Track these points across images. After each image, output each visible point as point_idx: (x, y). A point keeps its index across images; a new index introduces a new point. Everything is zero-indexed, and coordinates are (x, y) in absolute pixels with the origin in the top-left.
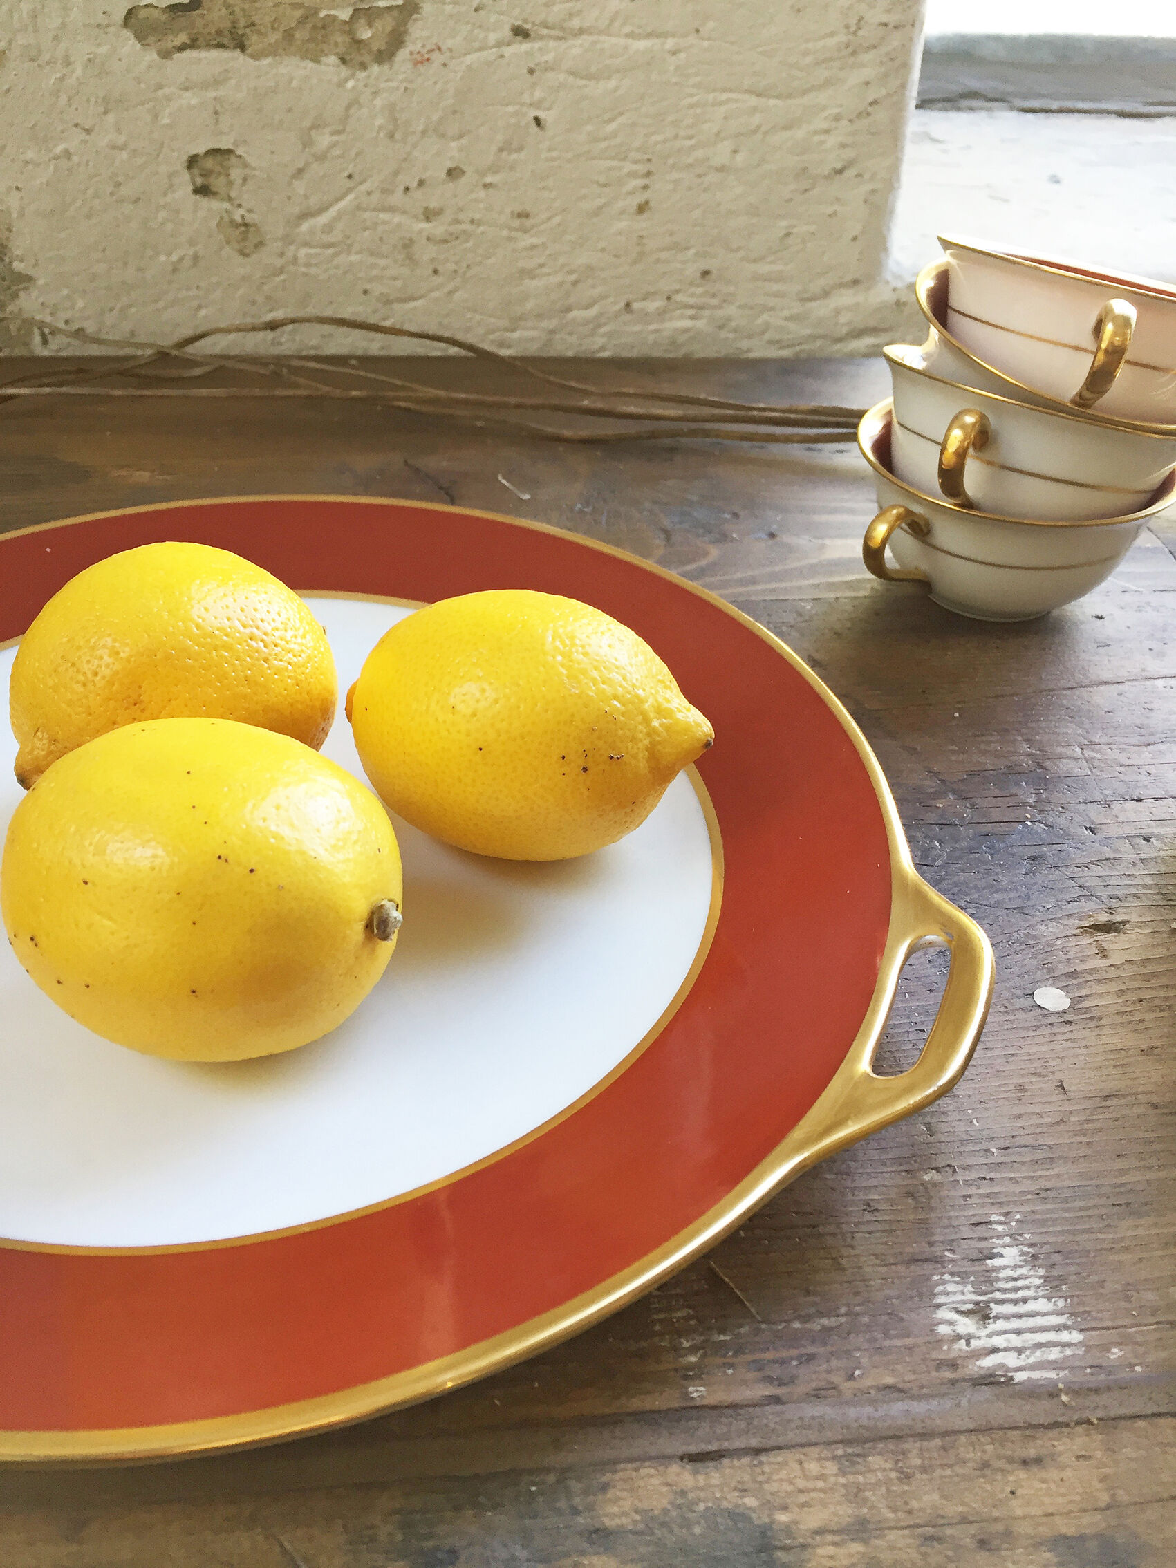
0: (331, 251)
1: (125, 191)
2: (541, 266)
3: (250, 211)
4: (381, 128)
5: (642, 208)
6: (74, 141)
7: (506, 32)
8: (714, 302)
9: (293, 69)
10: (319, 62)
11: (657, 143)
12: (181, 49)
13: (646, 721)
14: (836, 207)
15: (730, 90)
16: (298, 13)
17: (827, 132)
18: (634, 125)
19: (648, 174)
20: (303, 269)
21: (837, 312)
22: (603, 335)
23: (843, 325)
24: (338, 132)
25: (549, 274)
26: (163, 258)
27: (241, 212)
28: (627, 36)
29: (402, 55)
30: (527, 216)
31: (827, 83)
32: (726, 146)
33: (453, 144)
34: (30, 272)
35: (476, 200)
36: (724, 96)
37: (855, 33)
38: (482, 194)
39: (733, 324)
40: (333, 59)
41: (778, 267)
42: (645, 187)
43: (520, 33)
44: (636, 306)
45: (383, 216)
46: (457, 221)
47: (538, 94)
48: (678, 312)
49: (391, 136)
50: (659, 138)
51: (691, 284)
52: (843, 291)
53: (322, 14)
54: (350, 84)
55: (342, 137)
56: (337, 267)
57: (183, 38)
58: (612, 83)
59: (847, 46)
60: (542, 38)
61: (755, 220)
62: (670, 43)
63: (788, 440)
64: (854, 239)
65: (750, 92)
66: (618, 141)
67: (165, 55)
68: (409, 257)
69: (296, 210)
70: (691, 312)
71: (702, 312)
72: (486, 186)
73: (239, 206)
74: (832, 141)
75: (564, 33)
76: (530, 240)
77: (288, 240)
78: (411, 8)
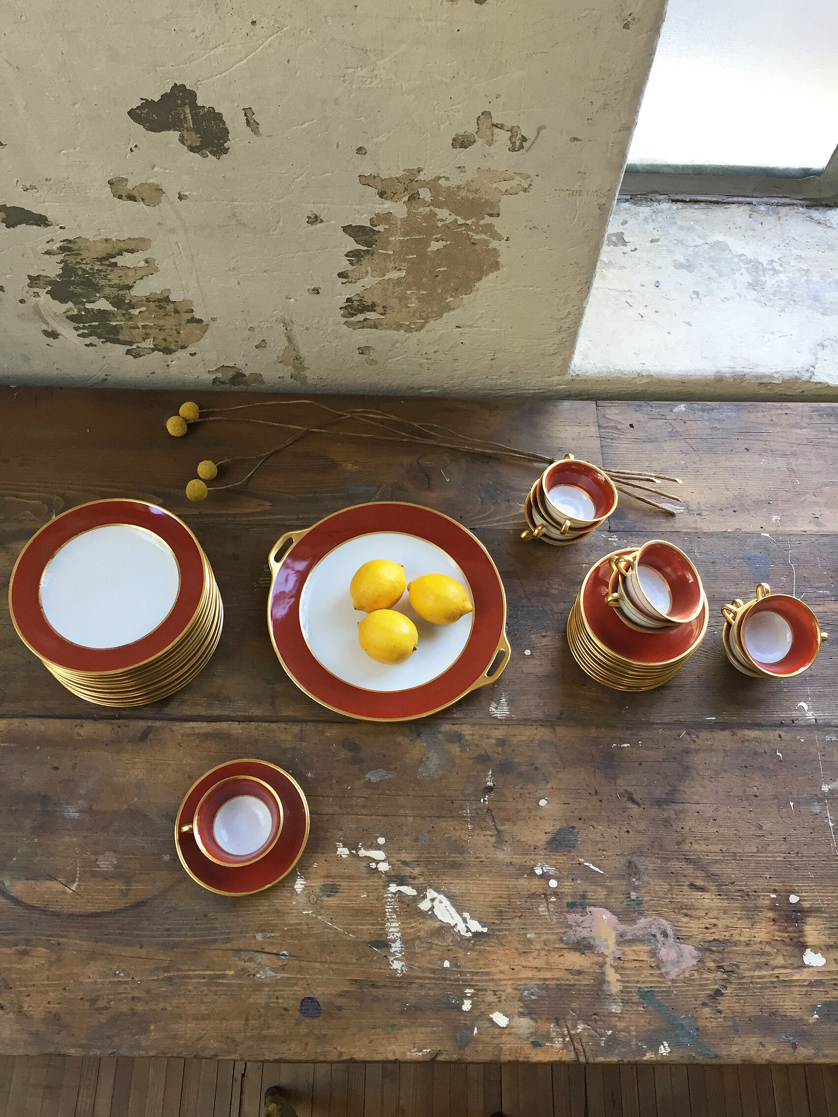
0: (397, 365)
1: (339, 353)
2: (461, 369)
3: (375, 357)
4: (415, 343)
5: (492, 359)
6: (326, 344)
7: (455, 327)
8: (514, 377)
9: (390, 332)
10: (398, 331)
12: (359, 328)
14: (553, 361)
16: (394, 323)
17: (550, 347)
18: (491, 344)
20: (389, 368)
21: (553, 380)
23: (555, 383)
26: (347, 365)
27: (372, 358)
28: (490, 328)
29: (423, 330)
30: (457, 360)
31: (551, 338)
32: (519, 348)
33: (436, 346)
34: (309, 367)
35: (442, 357)
36: (519, 340)
39: (520, 382)
40: (403, 331)
41: (535, 371)
42: (494, 355)
43: (458, 327)
44: (489, 377)
45: (413, 359)
46: (436, 360)
47: (463, 338)
48: (502, 379)
49: (418, 345)
50: (499, 346)
51: (507, 374)
52: (555, 377)
53: (401, 323)
54: (407, 335)
55: (404, 345)
56: (398, 368)
57: (360, 326)
58: (485, 336)
60: (465, 328)
61: (527, 362)
62: (503, 330)
64: (559, 366)
65: (527, 339)
66: (486, 347)
67: (355, 329)
68: (421, 367)
69: (388, 357)
70: (507, 379)
71: (510, 379)
72: (445, 354)
73: (372, 356)
75: (471, 327)
76: (458, 364)
77: (385, 363)
78: (427, 322)
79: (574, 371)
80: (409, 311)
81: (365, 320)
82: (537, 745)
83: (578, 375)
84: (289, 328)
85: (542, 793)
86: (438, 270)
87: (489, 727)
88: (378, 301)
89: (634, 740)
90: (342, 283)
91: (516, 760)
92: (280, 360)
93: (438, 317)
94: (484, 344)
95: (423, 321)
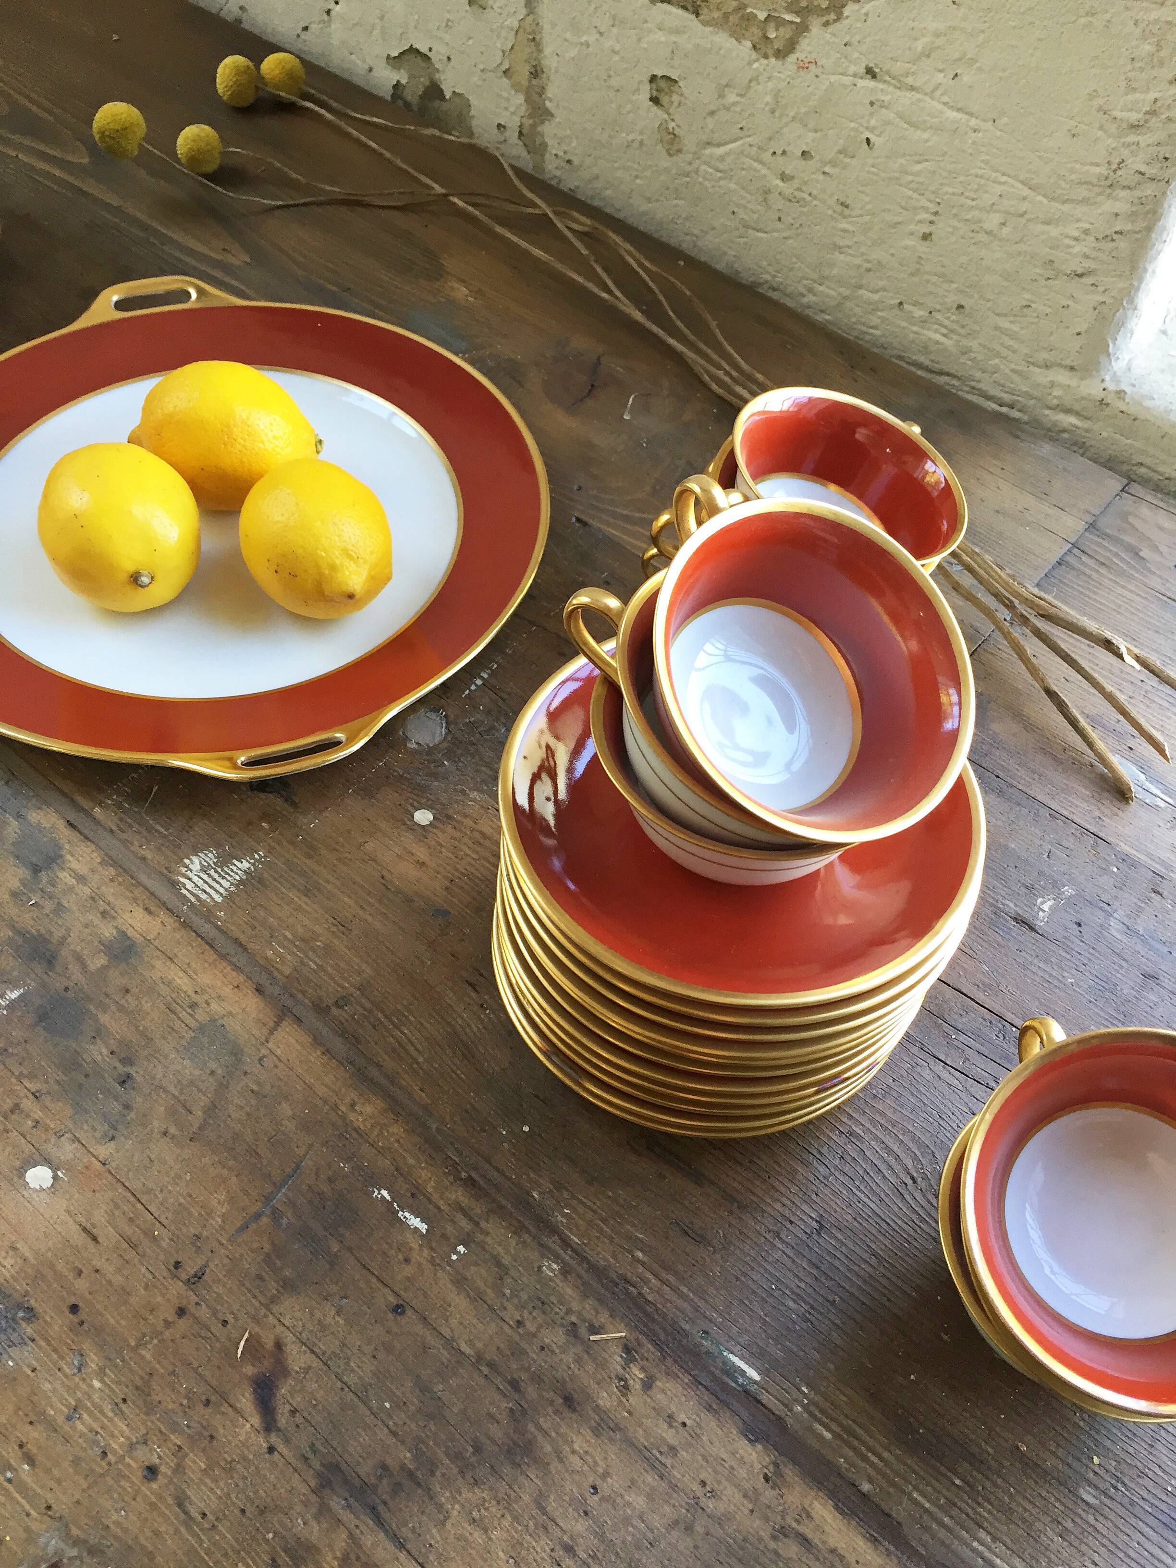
0: (719, 174)
1: (612, 82)
2: (849, 247)
3: (678, 126)
4: (767, 104)
5: (926, 237)
6: (592, 37)
7: (862, 69)
8: (963, 331)
9: (722, 39)
10: (740, 42)
11: (947, 193)
14: (1070, 303)
15: (1009, 176)
16: (735, 4)
17: (1076, 239)
18: (934, 172)
19: (936, 213)
20: (701, 179)
21: (1053, 384)
22: (880, 317)
23: (1055, 397)
24: (741, 96)
25: (852, 255)
26: (624, 135)
27: (673, 124)
28: (945, 104)
29: (792, 58)
30: (847, 207)
31: (1085, 201)
32: (997, 218)
33: (810, 134)
34: (553, 111)
35: (817, 181)
36: (1004, 179)
37: (1115, 171)
38: (821, 177)
39: (973, 355)
40: (749, 44)
41: (1015, 328)
42: (931, 222)
43: (871, 73)
44: (906, 306)
45: (756, 165)
46: (799, 189)
47: (873, 122)
48: (935, 326)
49: (773, 112)
50: (951, 190)
51: (949, 310)
52: (1062, 370)
53: (749, 10)
54: (756, 65)
55: (743, 100)
56: (720, 187)
58: (926, 136)
59: (1107, 178)
60: (885, 82)
61: (1006, 284)
64: (1078, 334)
65: (1024, 183)
66: (921, 179)
68: (766, 201)
69: (704, 137)
70: (945, 331)
71: (952, 335)
72: (824, 173)
73: (673, 120)
74: (1078, 249)
75: (900, 84)
76: (844, 225)
77: (697, 155)
78: (802, 29)
79: (1116, 379)
82: (193, 1024)
83: (1120, 394)
85: (67, 1150)
87: (137, 892)
89: (449, 1229)
91: (104, 1018)
92: (506, 66)
93: (832, 16)
94: (918, 167)
95: (798, 20)
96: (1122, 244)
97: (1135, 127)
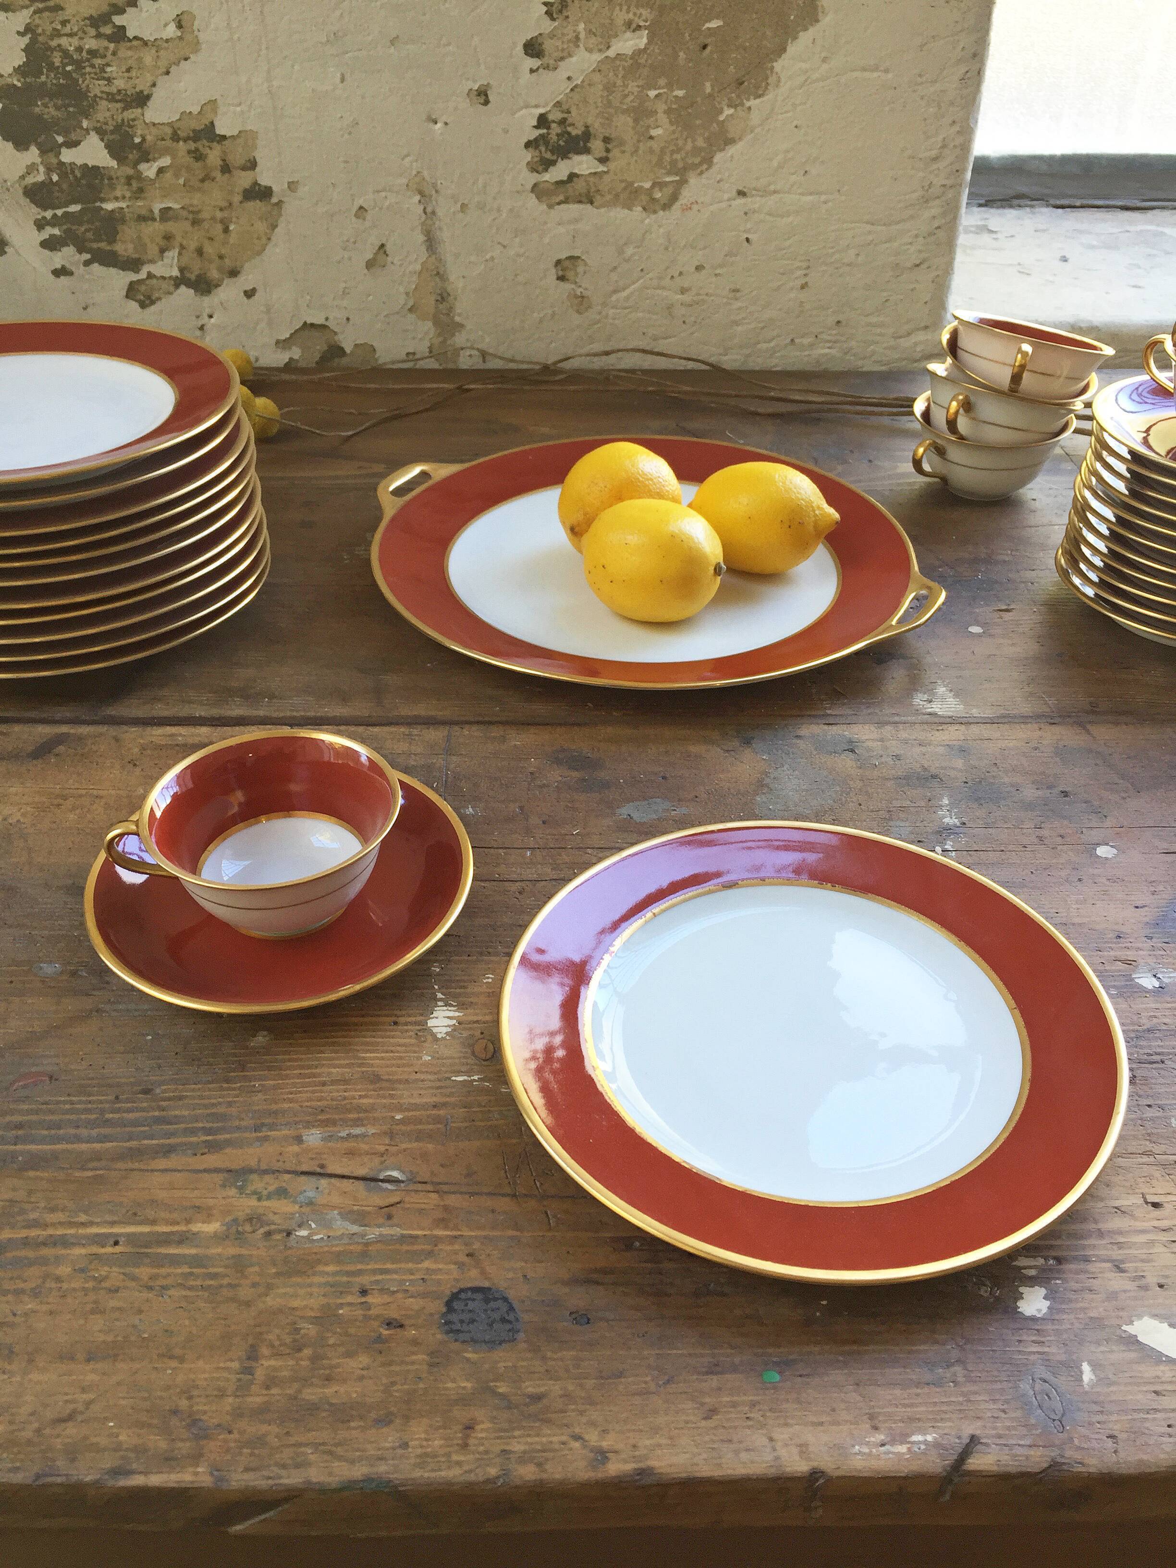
0: (628, 310)
1: (520, 278)
2: (744, 319)
3: (585, 289)
4: (661, 244)
5: (803, 287)
6: (497, 252)
7: (734, 193)
8: (843, 339)
9: (619, 214)
10: (631, 210)
11: (814, 251)
12: (559, 204)
13: (814, 511)
14: (915, 285)
15: (856, 222)
16: (623, 185)
17: (911, 243)
18: (801, 241)
19: (808, 267)
20: (611, 321)
22: (777, 358)
24: (638, 247)
25: (748, 323)
26: (535, 315)
27: (581, 290)
28: (800, 194)
29: (677, 206)
30: (738, 291)
31: (912, 217)
32: (852, 252)
33: (700, 253)
34: (464, 322)
35: (710, 283)
36: (853, 225)
37: (927, 190)
38: (714, 279)
39: (853, 351)
40: (640, 209)
41: (881, 319)
42: (805, 275)
43: (741, 193)
44: (797, 341)
45: (659, 292)
46: (698, 294)
47: (749, 226)
48: (821, 345)
49: (666, 249)
50: (815, 248)
51: (830, 329)
52: (918, 332)
53: (636, 185)
54: (647, 221)
55: (640, 250)
56: (628, 320)
57: (561, 197)
58: (791, 219)
59: (923, 197)
60: (753, 196)
61: (868, 293)
62: (823, 198)
63: (881, 414)
64: (926, 303)
65: (867, 223)
66: (792, 250)
67: (550, 207)
68: (670, 313)
69: (611, 288)
70: (829, 345)
71: (835, 345)
72: (716, 275)
73: (580, 286)
74: (912, 249)
75: (765, 192)
76: (739, 304)
77: (604, 304)
78: (683, 182)
80: (651, 151)
81: (572, 176)
82: (1051, 755)
84: (429, 210)
85: (1096, 835)
86: (707, 25)
87: (919, 727)
88: (596, 126)
90: (532, 71)
91: (1006, 780)
92: (411, 303)
93: (705, 166)
94: (788, 243)
95: (678, 178)
96: (941, 234)
97: (935, 159)
